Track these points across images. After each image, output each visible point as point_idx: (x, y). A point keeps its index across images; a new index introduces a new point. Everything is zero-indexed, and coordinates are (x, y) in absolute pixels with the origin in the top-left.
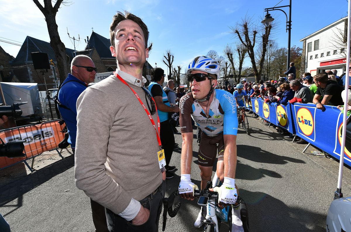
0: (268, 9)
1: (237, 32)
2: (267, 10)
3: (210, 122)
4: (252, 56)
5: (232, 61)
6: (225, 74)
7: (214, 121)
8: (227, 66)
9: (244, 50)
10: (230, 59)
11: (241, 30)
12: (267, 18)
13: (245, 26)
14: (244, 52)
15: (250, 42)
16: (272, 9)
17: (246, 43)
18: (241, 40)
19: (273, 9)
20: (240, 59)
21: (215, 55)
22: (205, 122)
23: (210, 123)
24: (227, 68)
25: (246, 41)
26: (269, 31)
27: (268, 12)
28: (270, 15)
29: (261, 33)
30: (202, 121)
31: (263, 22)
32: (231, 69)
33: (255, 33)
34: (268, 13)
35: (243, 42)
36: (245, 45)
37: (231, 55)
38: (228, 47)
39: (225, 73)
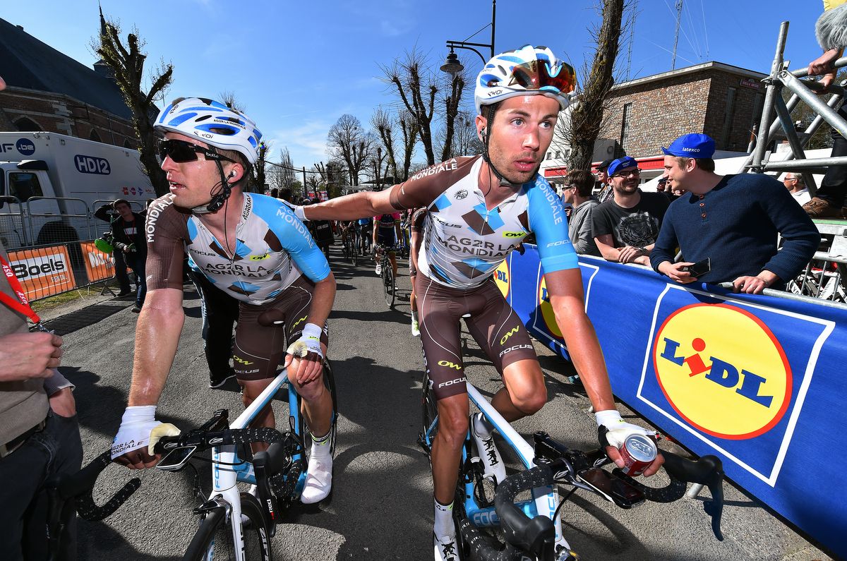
0: (452, 42)
1: (396, 80)
2: (452, 45)
3: (239, 270)
4: (427, 140)
5: (389, 146)
6: (376, 174)
7: (248, 268)
8: (380, 155)
9: (414, 125)
10: (385, 140)
11: (405, 77)
12: (450, 61)
13: (414, 71)
14: (414, 130)
15: (423, 108)
16: (461, 45)
17: (414, 109)
18: (406, 102)
19: (463, 45)
20: (406, 143)
21: (356, 129)
22: (226, 270)
23: (240, 274)
24: (380, 161)
25: (415, 105)
26: (460, 93)
27: (452, 49)
28: (455, 56)
29: (444, 93)
30: (217, 266)
31: (444, 68)
32: (389, 163)
33: (434, 90)
34: (452, 51)
35: (408, 106)
36: (413, 113)
37: (389, 131)
38: (380, 112)
39: (376, 171)
